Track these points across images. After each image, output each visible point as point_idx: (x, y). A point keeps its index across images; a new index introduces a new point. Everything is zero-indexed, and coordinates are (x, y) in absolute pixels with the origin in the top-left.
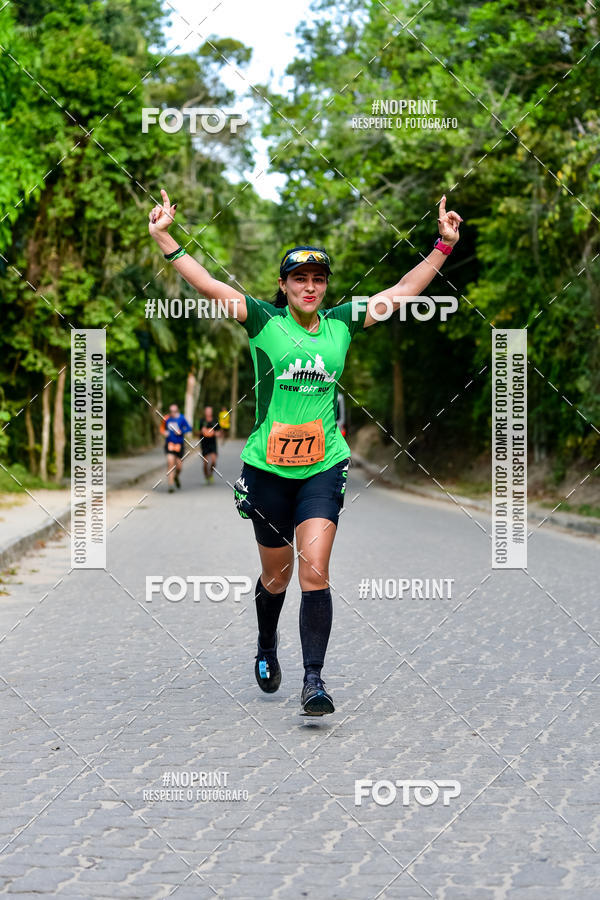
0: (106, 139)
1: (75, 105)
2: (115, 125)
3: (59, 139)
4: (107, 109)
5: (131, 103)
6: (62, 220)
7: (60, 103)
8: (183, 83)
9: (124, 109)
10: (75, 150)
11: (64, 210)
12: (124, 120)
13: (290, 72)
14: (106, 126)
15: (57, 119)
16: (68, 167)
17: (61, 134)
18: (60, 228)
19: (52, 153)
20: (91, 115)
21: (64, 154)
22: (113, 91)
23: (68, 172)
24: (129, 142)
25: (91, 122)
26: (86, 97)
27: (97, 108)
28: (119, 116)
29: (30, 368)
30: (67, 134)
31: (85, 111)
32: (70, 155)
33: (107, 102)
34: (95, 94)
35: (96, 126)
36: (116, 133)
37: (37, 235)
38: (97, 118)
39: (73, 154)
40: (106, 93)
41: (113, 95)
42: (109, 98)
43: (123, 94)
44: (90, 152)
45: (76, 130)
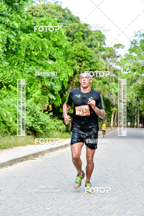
0: (85, 65)
1: (79, 58)
2: (87, 62)
3: (76, 66)
4: (86, 59)
5: (91, 58)
6: (77, 82)
7: (76, 58)
8: (110, 53)
9: (89, 59)
10: (79, 68)
11: (77, 80)
12: (89, 62)
13: (128, 50)
14: (86, 63)
15: (75, 62)
16: (78, 71)
17: (76, 65)
18: (76, 84)
19: (74, 68)
20: (83, 60)
21: (77, 68)
22: (87, 55)
23: (78, 72)
24: (90, 66)
25: (82, 62)
26: (82, 57)
27: (84, 59)
28: (88, 61)
29: (70, 113)
30: (78, 65)
31: (81, 60)
32: (78, 69)
33: (86, 58)
34: (83, 56)
35: (84, 63)
36: (88, 64)
37: (72, 85)
38: (84, 61)
39: (79, 69)
40: (86, 56)
41: (87, 56)
42: (86, 57)
43: (89, 56)
44: (82, 68)
45: (80, 64)
